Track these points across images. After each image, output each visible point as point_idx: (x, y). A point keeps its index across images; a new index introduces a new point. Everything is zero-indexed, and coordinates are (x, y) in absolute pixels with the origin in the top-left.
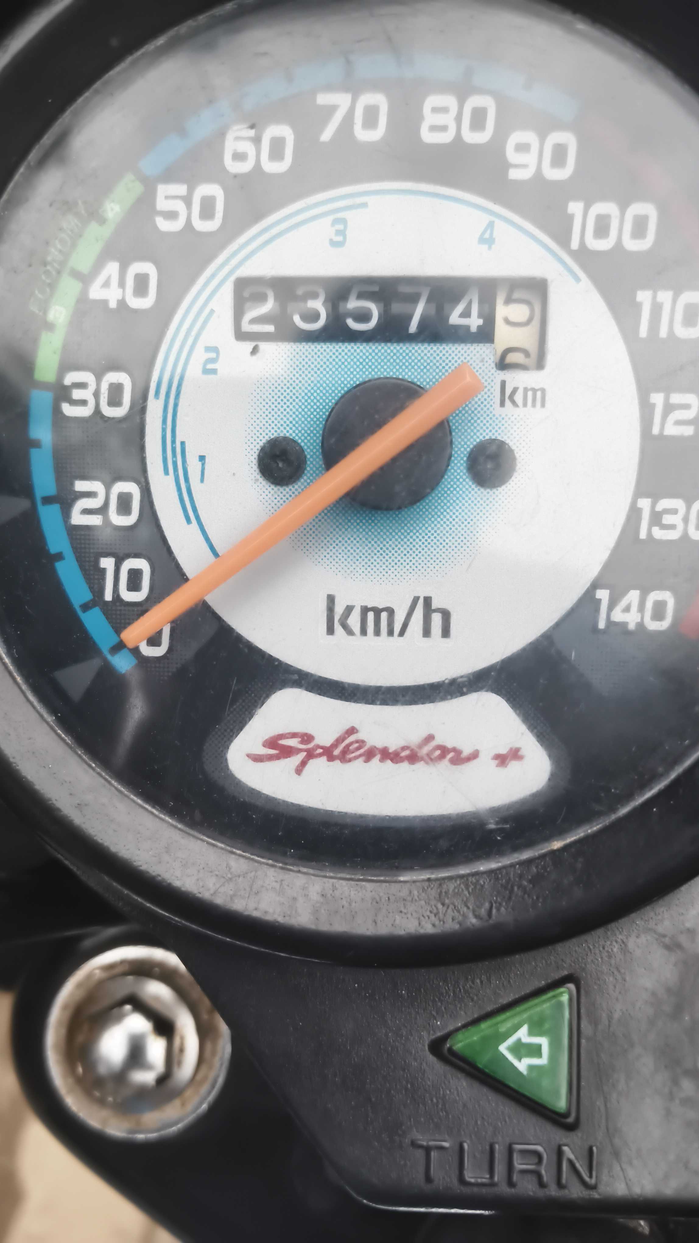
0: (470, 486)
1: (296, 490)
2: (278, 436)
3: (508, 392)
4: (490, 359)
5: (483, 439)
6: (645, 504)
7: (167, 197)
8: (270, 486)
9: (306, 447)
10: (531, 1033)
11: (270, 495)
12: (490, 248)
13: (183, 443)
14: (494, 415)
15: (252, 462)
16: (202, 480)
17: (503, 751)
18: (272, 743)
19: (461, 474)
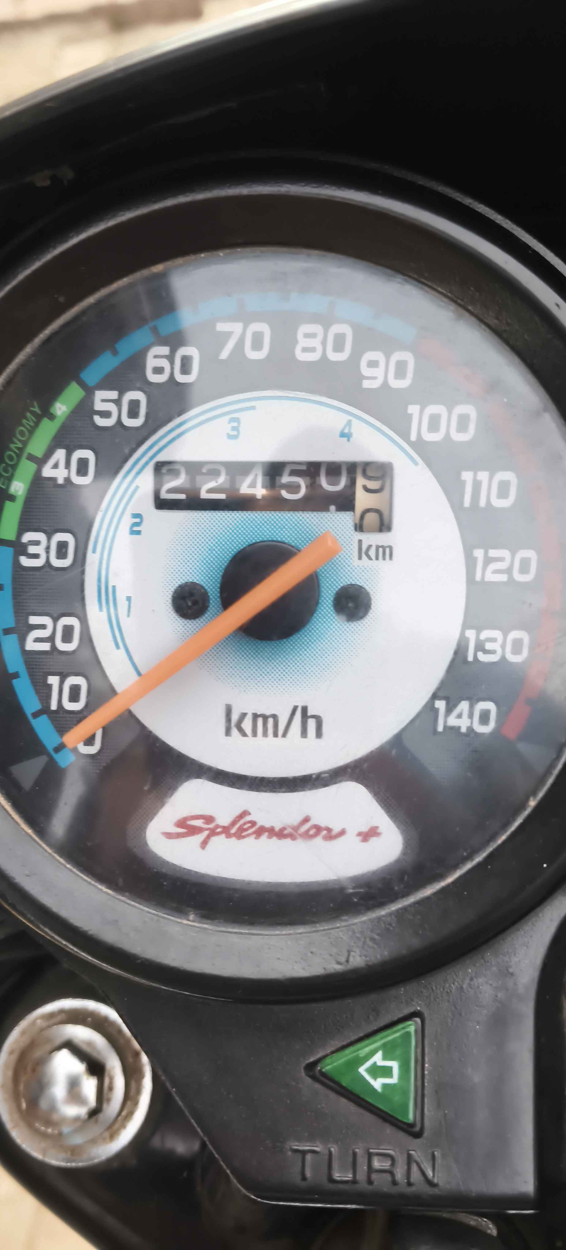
0: (337, 620)
1: (202, 622)
2: (187, 581)
3: (364, 548)
4: (350, 523)
5: (346, 584)
6: (471, 634)
7: (104, 401)
8: (181, 620)
9: (209, 590)
10: (385, 1058)
11: (181, 627)
12: (349, 440)
13: (114, 587)
14: (354, 566)
15: (167, 601)
16: (128, 616)
17: (365, 829)
18: (181, 823)
19: (330, 610)
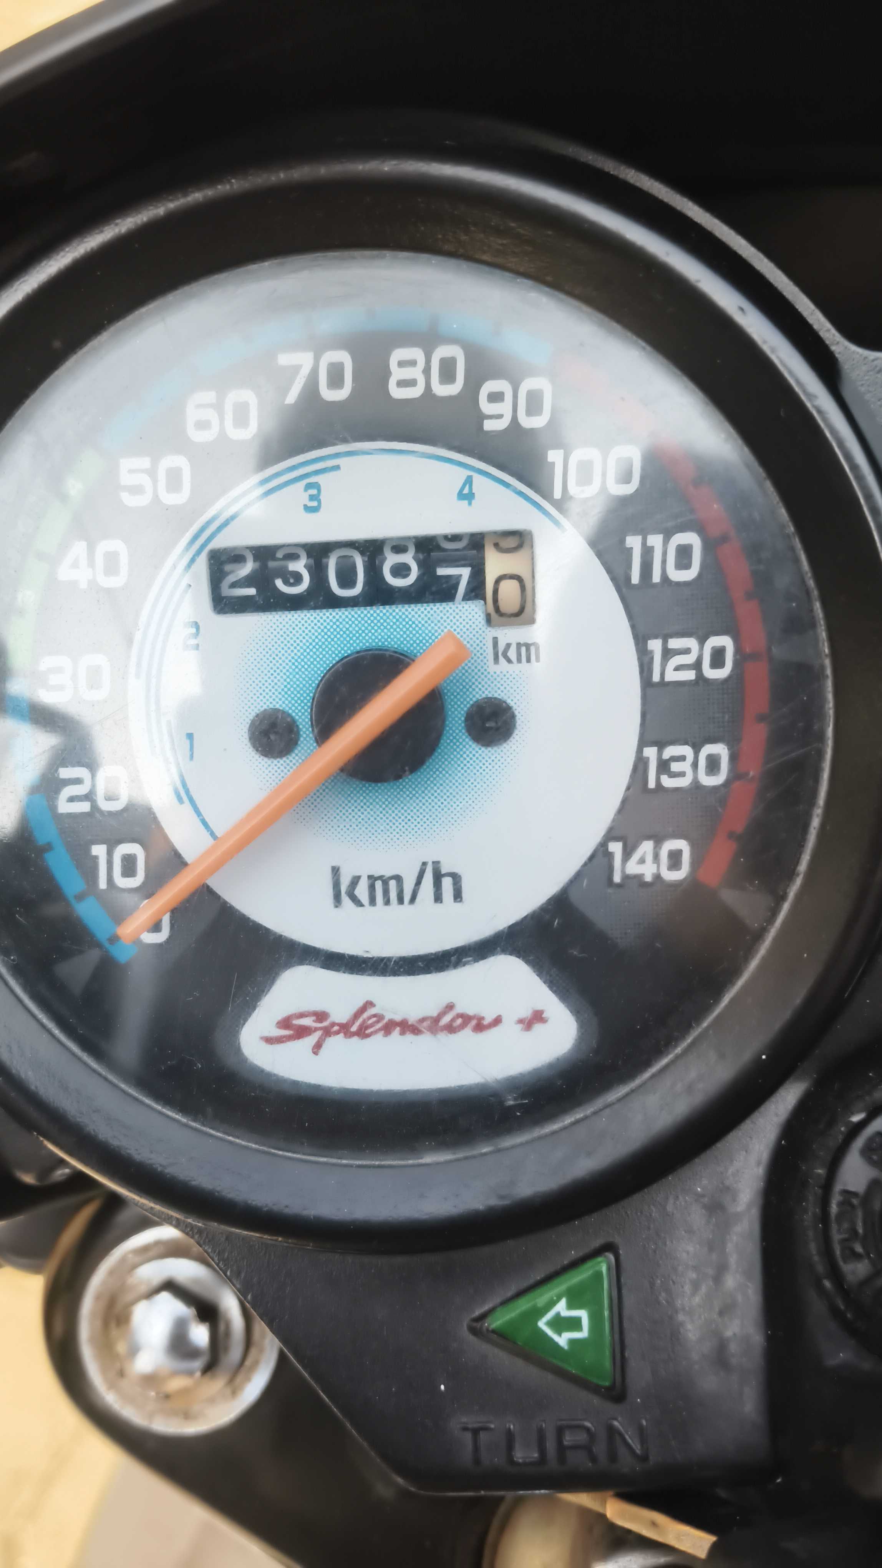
0: (470, 746)
1: (291, 761)
2: (267, 708)
3: (501, 648)
4: (480, 616)
5: (480, 698)
6: (651, 752)
7: (131, 471)
8: (263, 760)
9: (297, 717)
10: (570, 1306)
11: (264, 769)
12: (470, 504)
14: (489, 673)
15: (243, 736)
16: (192, 757)
17: (526, 1013)
18: (285, 1023)
19: (461, 734)
